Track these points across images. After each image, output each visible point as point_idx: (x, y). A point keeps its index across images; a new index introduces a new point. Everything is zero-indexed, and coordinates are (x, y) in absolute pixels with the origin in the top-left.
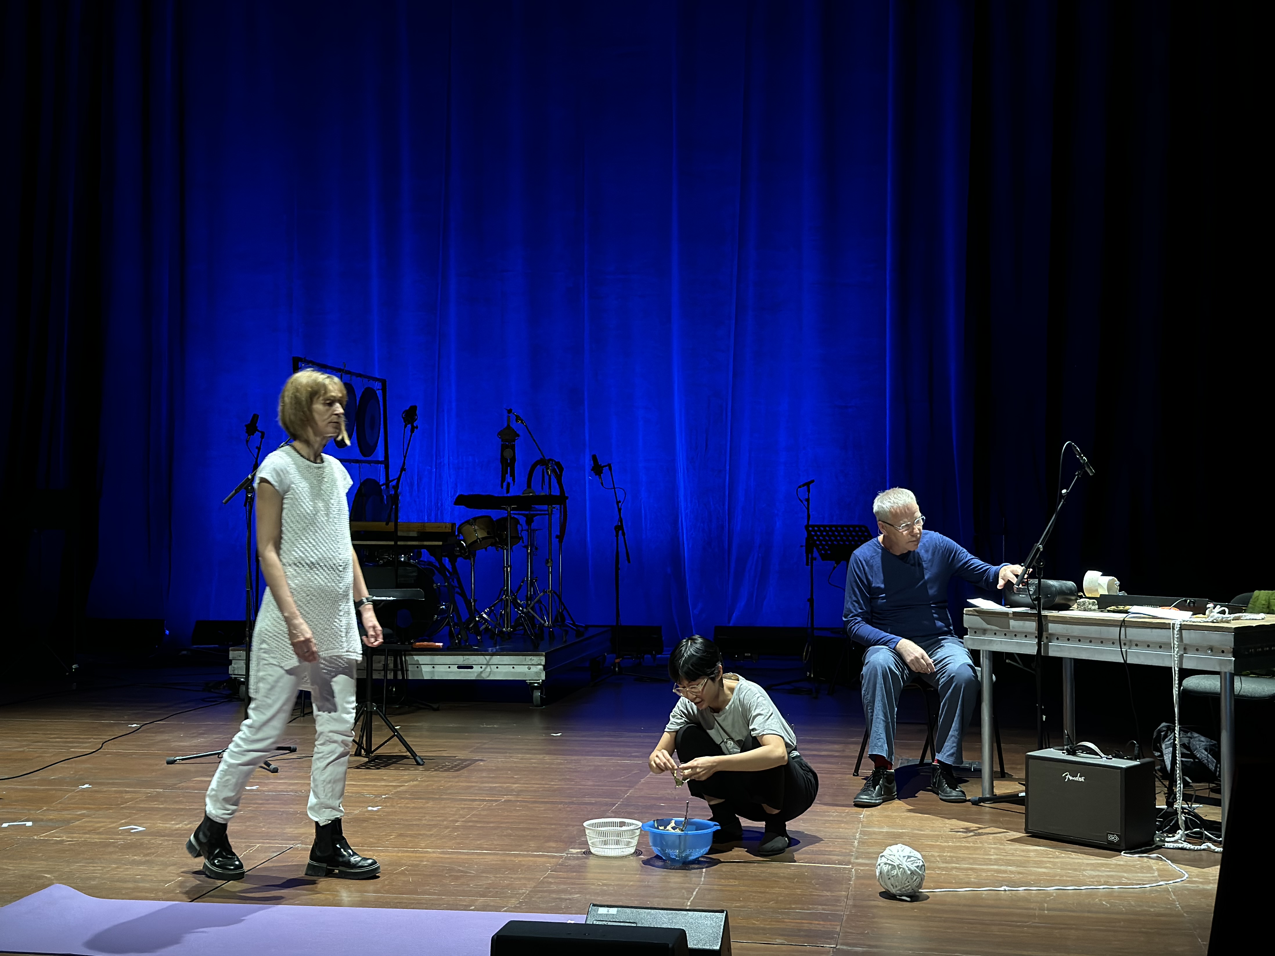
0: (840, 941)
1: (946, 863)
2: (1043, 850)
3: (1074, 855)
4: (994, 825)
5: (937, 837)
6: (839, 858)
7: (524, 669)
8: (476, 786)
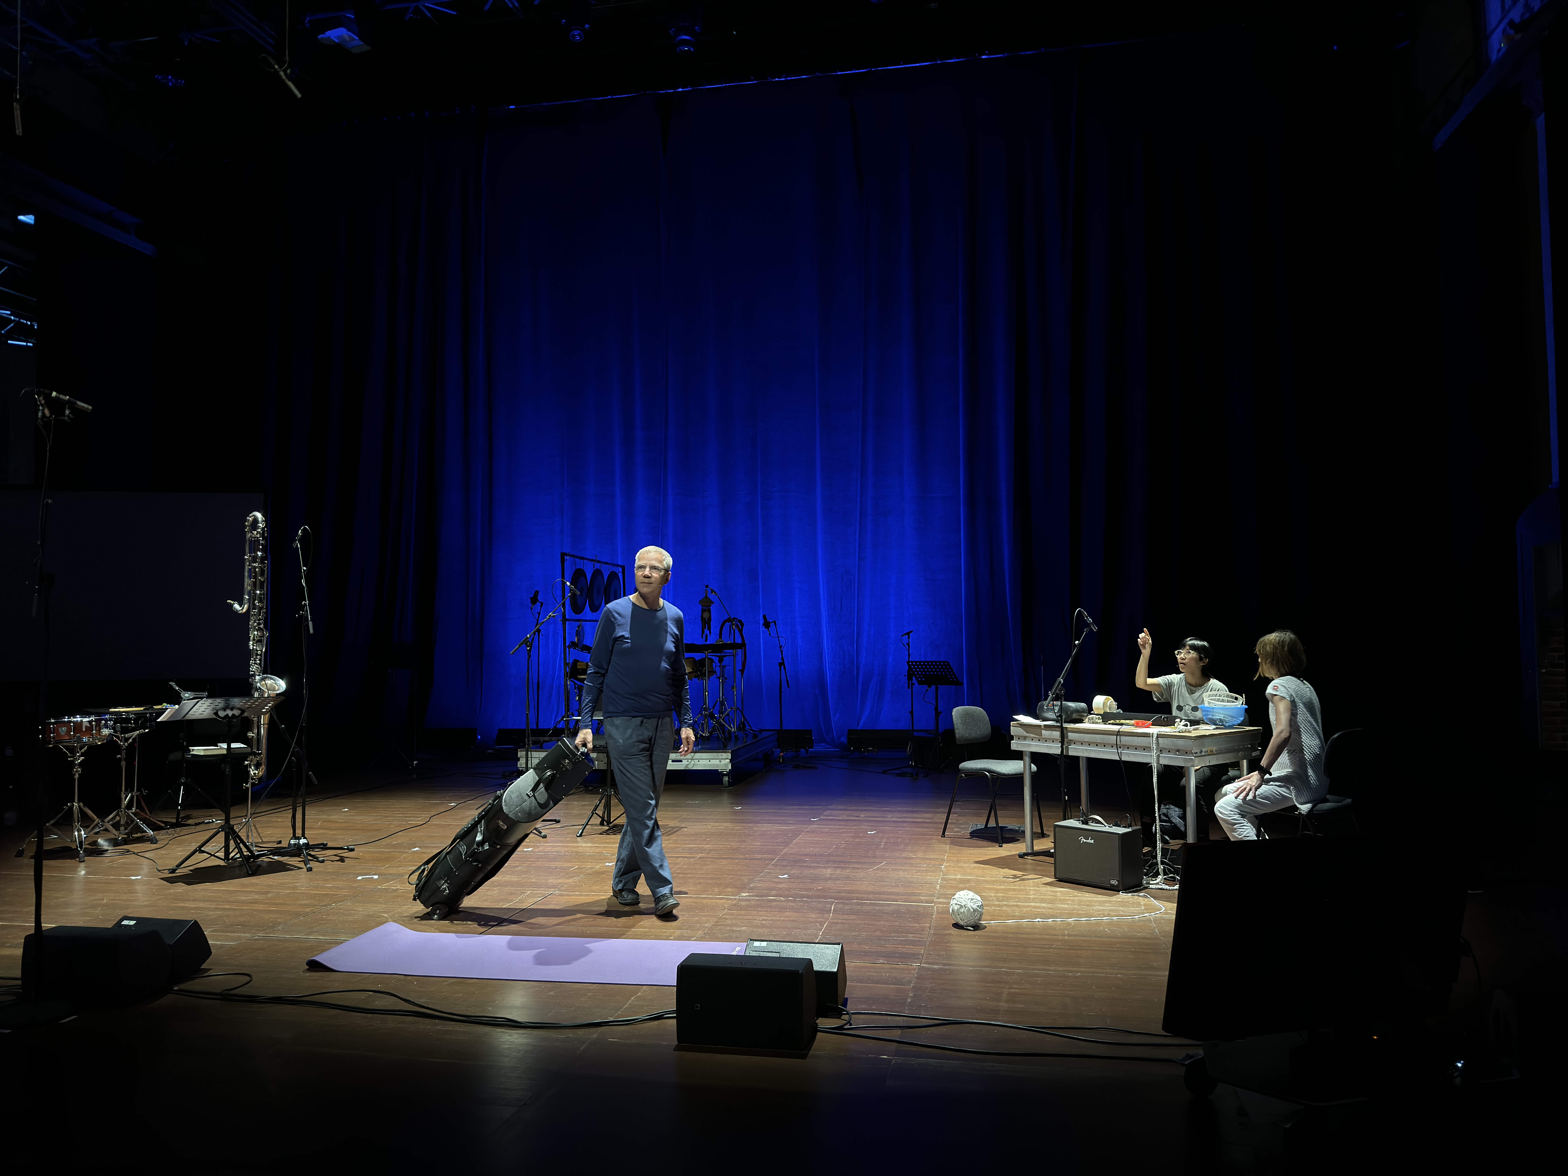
0: (923, 961)
1: (999, 901)
2: (1066, 891)
3: (1087, 895)
4: (1033, 873)
5: (994, 882)
6: (926, 898)
7: (717, 762)
8: (679, 847)
